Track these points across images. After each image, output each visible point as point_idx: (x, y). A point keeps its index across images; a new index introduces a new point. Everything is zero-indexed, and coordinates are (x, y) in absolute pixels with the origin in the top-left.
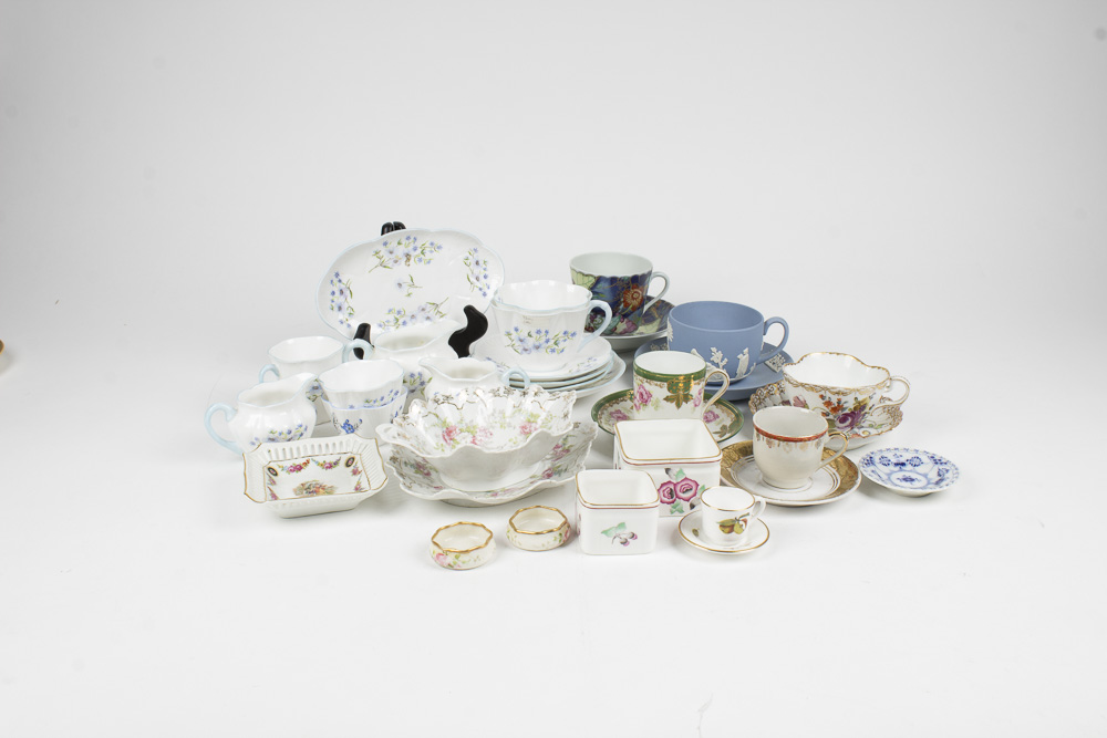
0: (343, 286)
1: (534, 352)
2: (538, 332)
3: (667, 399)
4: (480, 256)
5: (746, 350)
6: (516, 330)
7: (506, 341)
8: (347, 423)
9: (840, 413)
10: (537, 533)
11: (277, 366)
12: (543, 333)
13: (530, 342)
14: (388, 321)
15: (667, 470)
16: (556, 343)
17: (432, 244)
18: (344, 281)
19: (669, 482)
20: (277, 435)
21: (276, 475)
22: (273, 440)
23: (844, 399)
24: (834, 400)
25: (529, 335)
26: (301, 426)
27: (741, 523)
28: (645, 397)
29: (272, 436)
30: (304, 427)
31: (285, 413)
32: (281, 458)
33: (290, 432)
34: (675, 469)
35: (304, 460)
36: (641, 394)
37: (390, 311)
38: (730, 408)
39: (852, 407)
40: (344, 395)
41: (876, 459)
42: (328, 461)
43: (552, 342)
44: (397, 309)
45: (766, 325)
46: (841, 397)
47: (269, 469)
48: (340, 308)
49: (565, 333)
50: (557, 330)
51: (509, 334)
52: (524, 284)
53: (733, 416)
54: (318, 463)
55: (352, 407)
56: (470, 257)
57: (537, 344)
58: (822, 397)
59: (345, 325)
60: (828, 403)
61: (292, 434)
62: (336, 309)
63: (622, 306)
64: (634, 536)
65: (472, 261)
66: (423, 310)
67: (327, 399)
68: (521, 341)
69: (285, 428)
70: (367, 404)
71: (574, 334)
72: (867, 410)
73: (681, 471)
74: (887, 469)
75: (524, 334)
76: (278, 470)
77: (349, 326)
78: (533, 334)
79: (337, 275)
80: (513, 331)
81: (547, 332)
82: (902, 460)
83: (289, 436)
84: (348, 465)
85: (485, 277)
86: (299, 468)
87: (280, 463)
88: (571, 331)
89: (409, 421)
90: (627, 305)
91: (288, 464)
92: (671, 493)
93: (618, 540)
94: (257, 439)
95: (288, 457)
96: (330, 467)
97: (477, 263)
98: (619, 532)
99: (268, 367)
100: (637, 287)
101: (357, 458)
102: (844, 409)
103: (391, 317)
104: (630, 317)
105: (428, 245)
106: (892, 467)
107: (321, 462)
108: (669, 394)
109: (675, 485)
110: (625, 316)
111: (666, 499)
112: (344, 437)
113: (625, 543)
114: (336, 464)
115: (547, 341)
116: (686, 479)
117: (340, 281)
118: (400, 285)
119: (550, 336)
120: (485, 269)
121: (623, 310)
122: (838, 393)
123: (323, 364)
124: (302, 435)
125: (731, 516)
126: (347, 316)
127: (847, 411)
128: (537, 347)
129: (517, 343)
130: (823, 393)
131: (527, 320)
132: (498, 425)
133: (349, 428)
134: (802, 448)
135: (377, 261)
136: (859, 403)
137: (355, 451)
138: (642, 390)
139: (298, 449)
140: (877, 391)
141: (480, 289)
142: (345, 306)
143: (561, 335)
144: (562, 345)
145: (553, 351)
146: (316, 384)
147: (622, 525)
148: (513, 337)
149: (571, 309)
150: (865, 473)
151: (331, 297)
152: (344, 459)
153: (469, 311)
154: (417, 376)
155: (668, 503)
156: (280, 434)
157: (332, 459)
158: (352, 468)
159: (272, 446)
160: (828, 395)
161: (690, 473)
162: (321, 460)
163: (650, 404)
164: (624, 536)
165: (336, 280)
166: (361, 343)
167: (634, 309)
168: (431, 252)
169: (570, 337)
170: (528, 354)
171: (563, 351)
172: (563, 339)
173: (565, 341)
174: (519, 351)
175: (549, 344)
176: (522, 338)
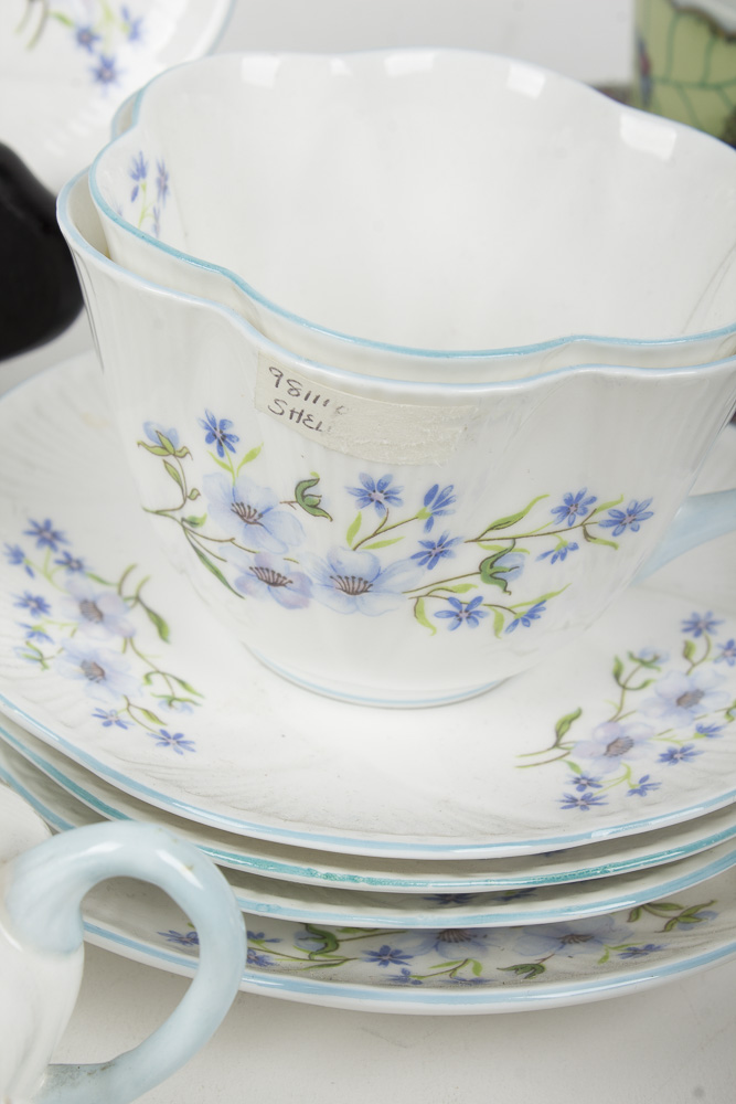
1: (325, 609)
2: (376, 491)
6: (220, 436)
7: (153, 480)
12: (411, 502)
13: (308, 542)
25: (309, 499)
43: (467, 558)
49: (572, 507)
50: (519, 486)
51: (165, 446)
57: (357, 563)
68: (248, 515)
71: (627, 519)
75: (272, 479)
78: (337, 494)
80: (193, 437)
81: (437, 497)
88: (614, 493)
119: (454, 524)
128: (355, 587)
129: (220, 525)
131: (299, 402)
143: (542, 517)
144: (533, 581)
145: (465, 613)
148: (191, 473)
169: (606, 534)
170: (291, 606)
171: (530, 616)
172: (551, 543)
173: (560, 554)
174: (232, 574)
175: (444, 568)
176: (255, 500)
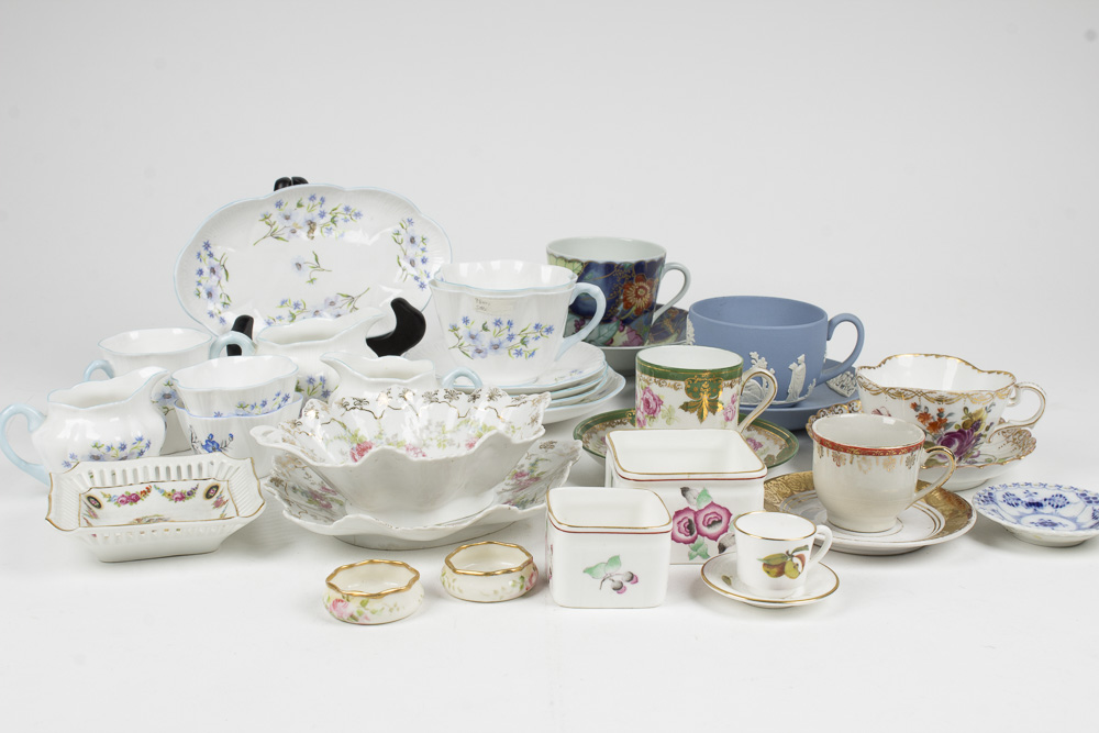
0: (215, 263)
1: (492, 355)
2: (498, 323)
3: (686, 407)
4: (417, 231)
5: (802, 358)
6: (466, 321)
7: (451, 339)
8: (210, 440)
9: (943, 432)
10: (487, 574)
11: (111, 362)
12: (505, 325)
13: (486, 339)
14: (280, 318)
15: (684, 491)
16: (523, 342)
17: (347, 209)
18: (217, 255)
19: (687, 509)
20: (103, 450)
21: (99, 506)
22: (96, 458)
23: (947, 409)
24: (933, 410)
25: (485, 328)
26: (141, 439)
27: (796, 560)
28: (653, 405)
29: (96, 452)
30: (145, 441)
31: (117, 419)
32: (108, 483)
33: (123, 447)
34: (696, 489)
35: (143, 488)
36: (647, 402)
37: (283, 302)
38: (777, 433)
39: (960, 422)
40: (207, 397)
41: (999, 496)
42: (178, 490)
43: (518, 339)
44: (294, 300)
45: (831, 325)
46: (943, 406)
47: (89, 498)
48: (210, 295)
49: (537, 327)
50: (525, 322)
51: (454, 329)
52: (479, 266)
53: (783, 442)
54: (163, 493)
55: (218, 415)
56: (403, 231)
57: (496, 341)
58: (915, 407)
59: (216, 320)
60: (924, 416)
61: (127, 451)
62: (204, 295)
63: (621, 307)
64: (633, 578)
65: (404, 236)
66: (332, 303)
67: (182, 406)
68: (473, 337)
69: (117, 440)
70: (241, 411)
71: (549, 330)
72: (982, 430)
73: (705, 493)
74: (1015, 511)
75: (476, 328)
76: (103, 501)
77: (222, 320)
78: (491, 326)
79: (207, 246)
80: (461, 324)
81: (510, 324)
82: (1037, 499)
83: (123, 454)
84: (208, 496)
85: (424, 261)
86: (134, 499)
87: (107, 491)
88: (545, 324)
89: (302, 428)
90: (628, 306)
91: (119, 492)
92: (690, 528)
93: (608, 583)
94: (73, 457)
95: (119, 481)
96: (182, 497)
97: (412, 240)
98: (610, 570)
99: (97, 363)
100: (644, 281)
101: (223, 486)
102: (947, 425)
103: (285, 312)
104: (633, 325)
105: (341, 209)
106: (1022, 509)
107: (169, 490)
108: (688, 399)
109: (696, 514)
110: (625, 322)
111: (682, 537)
112: (205, 458)
113: (619, 589)
114: (191, 494)
115: (511, 338)
116: (713, 504)
117: (211, 255)
118: (299, 266)
119: (514, 330)
120: (423, 250)
121: (623, 314)
122: (940, 400)
123: (179, 359)
124: (141, 453)
125: (781, 549)
126: (220, 306)
127: (952, 429)
128: (496, 347)
129: (467, 342)
130: (916, 400)
131: (481, 305)
132: (435, 443)
133: (212, 445)
134: (886, 465)
135: (267, 229)
136: (971, 416)
137: (220, 477)
138: (648, 395)
139: (135, 471)
140: (996, 400)
141: (416, 278)
142: (218, 292)
143: (531, 329)
144: (532, 345)
145: (519, 353)
146: (168, 390)
147: (615, 560)
148: (460, 333)
149: (546, 290)
150: (981, 511)
151: (198, 278)
152: (204, 486)
153: (400, 306)
154: (318, 381)
155: (686, 542)
156: (109, 449)
157: (185, 487)
158: (214, 499)
159: (95, 466)
160: (924, 403)
161: (720, 495)
162: (168, 487)
163: (659, 415)
164: (617, 578)
165: (204, 254)
166: (239, 338)
167: (640, 312)
168: (346, 220)
169: (545, 334)
170: (483, 357)
171: (533, 354)
172: (534, 335)
173: (537, 338)
174: (470, 353)
175: (513, 342)
176: (474, 333)
